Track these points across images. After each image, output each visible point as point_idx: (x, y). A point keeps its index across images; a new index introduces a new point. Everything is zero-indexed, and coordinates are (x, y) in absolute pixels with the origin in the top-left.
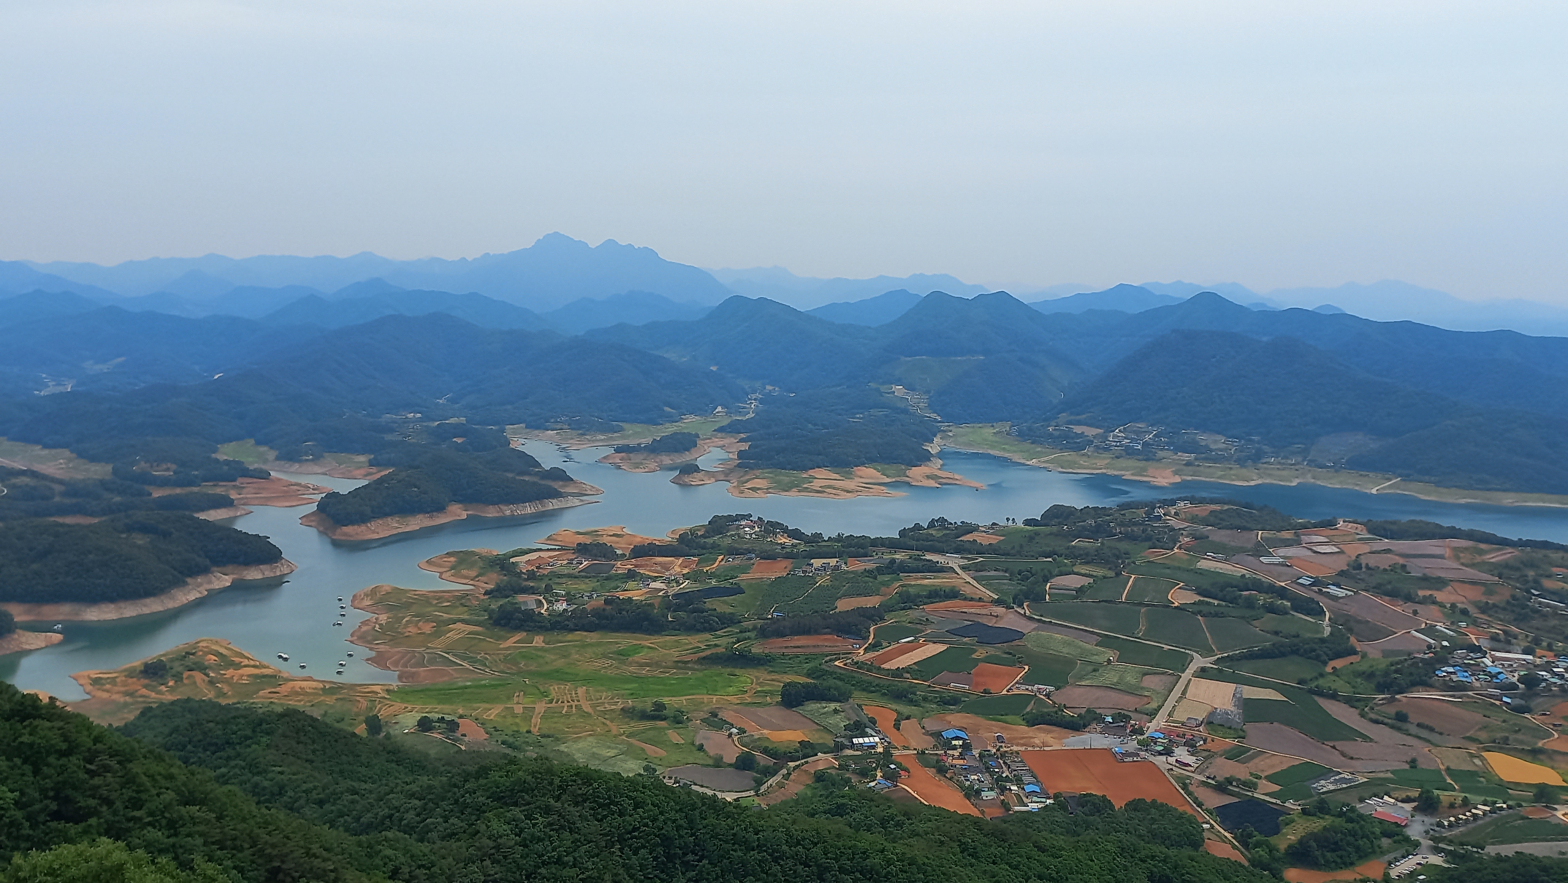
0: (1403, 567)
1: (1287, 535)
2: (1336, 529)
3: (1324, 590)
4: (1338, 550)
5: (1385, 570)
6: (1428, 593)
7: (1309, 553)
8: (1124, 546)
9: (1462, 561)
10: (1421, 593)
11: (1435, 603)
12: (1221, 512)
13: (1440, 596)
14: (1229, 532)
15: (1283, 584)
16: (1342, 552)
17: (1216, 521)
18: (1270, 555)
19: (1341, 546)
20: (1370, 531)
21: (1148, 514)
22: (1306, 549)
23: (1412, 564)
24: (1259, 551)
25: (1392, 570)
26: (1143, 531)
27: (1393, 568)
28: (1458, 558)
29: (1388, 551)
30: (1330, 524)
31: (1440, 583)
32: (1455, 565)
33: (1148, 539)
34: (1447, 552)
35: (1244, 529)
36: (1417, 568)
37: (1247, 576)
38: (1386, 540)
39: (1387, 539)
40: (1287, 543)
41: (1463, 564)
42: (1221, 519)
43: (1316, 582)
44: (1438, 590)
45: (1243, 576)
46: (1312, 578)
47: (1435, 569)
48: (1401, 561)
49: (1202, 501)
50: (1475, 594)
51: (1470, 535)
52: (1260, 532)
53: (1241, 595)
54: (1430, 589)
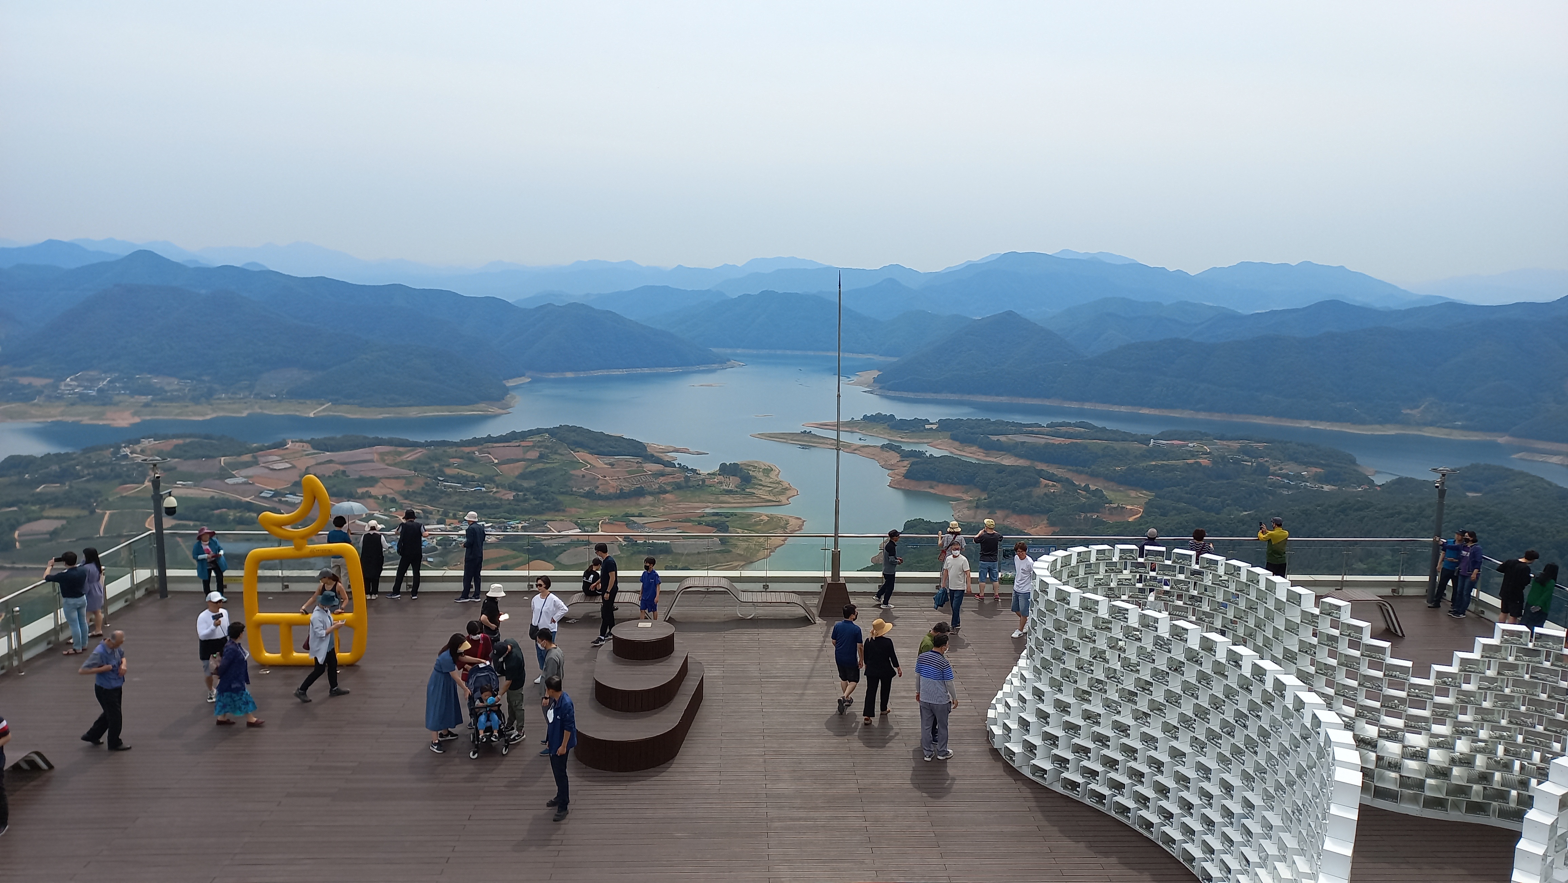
0: (344, 472)
1: (247, 458)
2: (287, 448)
3: (283, 499)
4: (290, 466)
5: (330, 477)
6: (364, 490)
7: (267, 471)
8: (94, 486)
9: (387, 462)
10: (360, 491)
11: (370, 496)
12: (185, 445)
13: (374, 491)
14: (194, 462)
15: (248, 499)
16: (294, 467)
17: (181, 453)
18: (233, 476)
19: (292, 462)
20: (314, 448)
21: (114, 454)
22: (263, 468)
23: (350, 469)
24: (224, 474)
25: (335, 476)
26: (112, 470)
27: (336, 474)
28: (383, 460)
29: (330, 461)
30: (281, 445)
31: (372, 481)
32: (383, 466)
33: (118, 476)
34: (376, 457)
35: (208, 457)
36: (354, 472)
37: (216, 497)
38: (328, 453)
39: (328, 451)
40: (247, 465)
41: (388, 465)
42: (185, 451)
43: (277, 494)
44: (371, 486)
45: (212, 498)
46: (271, 491)
47: (366, 471)
48: (342, 468)
49: (165, 437)
50: (399, 486)
51: (390, 443)
52: (222, 459)
53: (213, 515)
54: (366, 487)
